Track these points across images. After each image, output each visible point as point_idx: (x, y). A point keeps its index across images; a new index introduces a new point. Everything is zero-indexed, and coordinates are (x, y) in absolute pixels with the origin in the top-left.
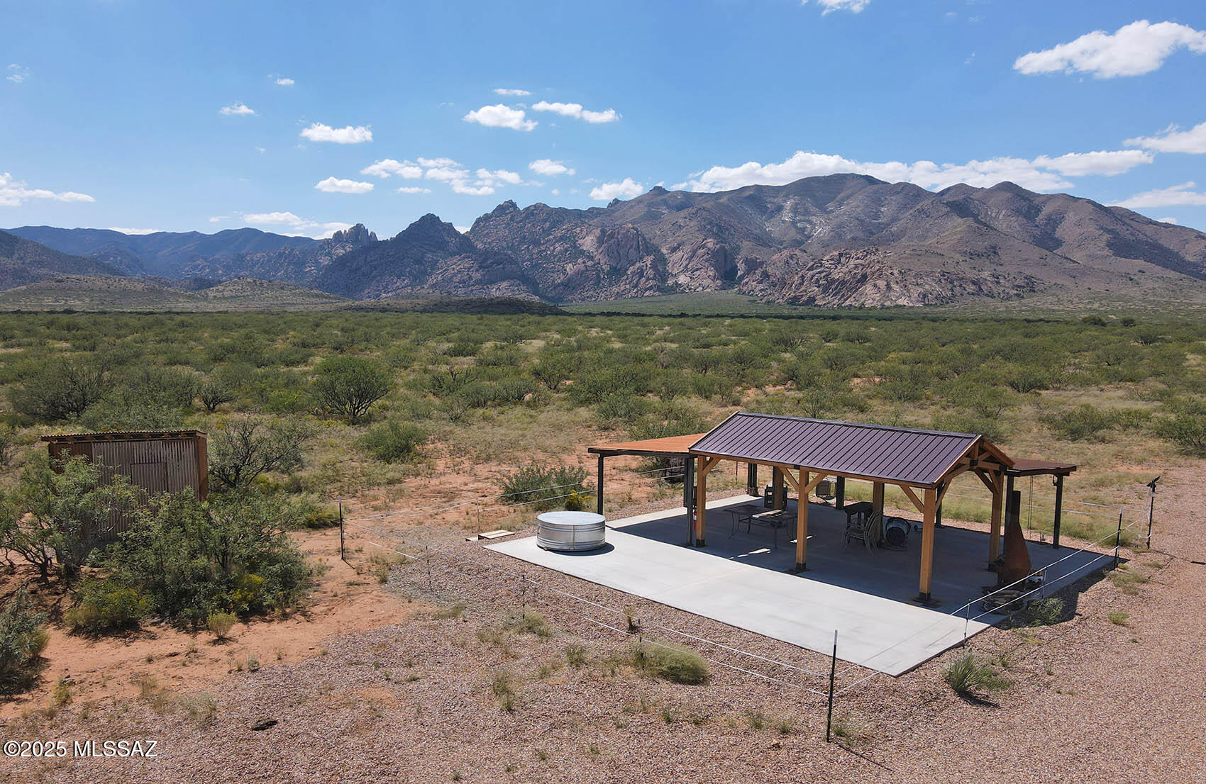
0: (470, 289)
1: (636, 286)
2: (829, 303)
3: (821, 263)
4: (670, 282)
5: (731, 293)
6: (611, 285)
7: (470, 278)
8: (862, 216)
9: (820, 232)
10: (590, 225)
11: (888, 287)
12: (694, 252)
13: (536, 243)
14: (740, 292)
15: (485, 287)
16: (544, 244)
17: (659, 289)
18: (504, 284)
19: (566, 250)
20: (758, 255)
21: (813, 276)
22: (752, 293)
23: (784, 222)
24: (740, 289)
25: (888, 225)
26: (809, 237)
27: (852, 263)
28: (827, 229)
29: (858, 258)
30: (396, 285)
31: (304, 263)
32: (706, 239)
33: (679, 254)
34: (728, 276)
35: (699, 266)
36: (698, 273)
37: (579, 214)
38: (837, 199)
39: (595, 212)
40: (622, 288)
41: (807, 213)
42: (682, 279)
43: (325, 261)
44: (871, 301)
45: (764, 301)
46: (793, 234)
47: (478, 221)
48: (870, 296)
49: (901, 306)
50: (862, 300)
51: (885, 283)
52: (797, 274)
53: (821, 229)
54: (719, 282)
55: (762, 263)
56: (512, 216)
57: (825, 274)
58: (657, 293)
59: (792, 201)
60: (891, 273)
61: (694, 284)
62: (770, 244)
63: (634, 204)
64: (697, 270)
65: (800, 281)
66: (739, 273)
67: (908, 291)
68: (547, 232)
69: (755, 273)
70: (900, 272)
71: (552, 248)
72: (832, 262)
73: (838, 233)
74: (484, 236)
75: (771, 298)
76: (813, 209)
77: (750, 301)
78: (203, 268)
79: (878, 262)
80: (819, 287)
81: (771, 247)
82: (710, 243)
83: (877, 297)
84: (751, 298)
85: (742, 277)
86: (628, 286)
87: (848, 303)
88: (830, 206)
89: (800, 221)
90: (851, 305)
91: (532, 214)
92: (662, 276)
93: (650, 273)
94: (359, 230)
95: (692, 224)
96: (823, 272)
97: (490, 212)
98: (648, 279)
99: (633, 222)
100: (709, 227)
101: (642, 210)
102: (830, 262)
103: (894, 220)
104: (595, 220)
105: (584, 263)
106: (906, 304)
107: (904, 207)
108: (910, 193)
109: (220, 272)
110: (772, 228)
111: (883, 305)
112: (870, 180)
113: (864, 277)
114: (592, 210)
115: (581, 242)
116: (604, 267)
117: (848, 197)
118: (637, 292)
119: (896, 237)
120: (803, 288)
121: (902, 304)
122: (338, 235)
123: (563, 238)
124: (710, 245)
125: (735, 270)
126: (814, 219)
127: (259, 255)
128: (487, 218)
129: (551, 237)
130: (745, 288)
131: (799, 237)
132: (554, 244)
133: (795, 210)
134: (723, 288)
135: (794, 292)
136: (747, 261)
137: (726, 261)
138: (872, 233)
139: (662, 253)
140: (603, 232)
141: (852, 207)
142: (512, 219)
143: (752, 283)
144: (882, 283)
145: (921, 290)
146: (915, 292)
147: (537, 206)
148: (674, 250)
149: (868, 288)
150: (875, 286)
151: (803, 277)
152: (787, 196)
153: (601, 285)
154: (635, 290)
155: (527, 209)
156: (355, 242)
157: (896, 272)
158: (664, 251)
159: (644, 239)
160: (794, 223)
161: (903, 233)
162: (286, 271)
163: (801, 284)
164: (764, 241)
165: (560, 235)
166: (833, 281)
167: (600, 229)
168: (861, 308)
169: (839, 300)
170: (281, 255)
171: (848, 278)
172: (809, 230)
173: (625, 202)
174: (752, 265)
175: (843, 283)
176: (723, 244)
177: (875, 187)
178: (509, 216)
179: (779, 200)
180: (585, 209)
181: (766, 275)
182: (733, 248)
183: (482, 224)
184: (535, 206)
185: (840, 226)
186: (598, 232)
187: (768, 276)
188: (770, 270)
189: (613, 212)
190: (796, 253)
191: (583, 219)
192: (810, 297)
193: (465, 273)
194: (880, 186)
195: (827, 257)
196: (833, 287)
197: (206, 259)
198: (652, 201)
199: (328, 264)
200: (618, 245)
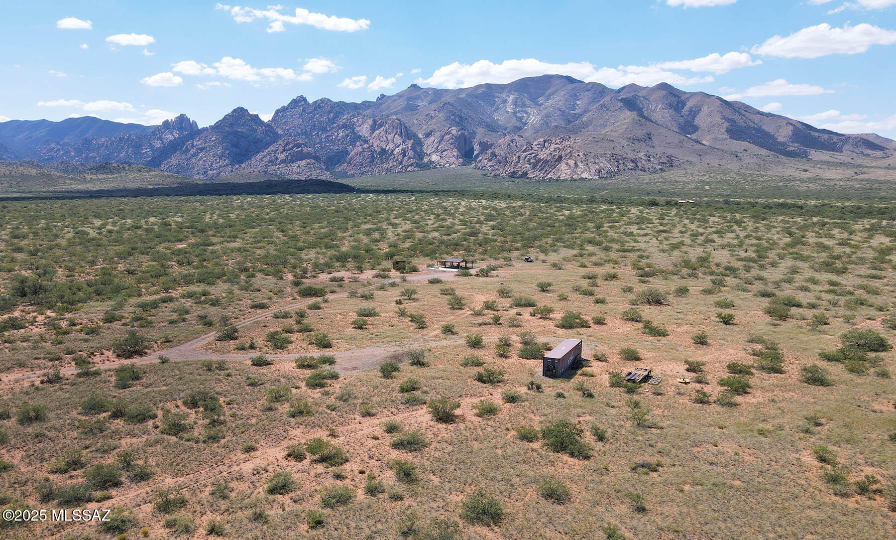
0: (277, 167)
1: (401, 163)
2: (537, 176)
3: (531, 147)
4: (426, 160)
5: (469, 169)
6: (382, 162)
7: (277, 159)
8: (563, 108)
9: (533, 121)
10: (364, 116)
11: (576, 165)
12: (443, 137)
13: (324, 130)
14: (476, 168)
15: (289, 165)
16: (330, 130)
17: (418, 165)
18: (303, 163)
19: (347, 135)
20: (488, 139)
21: (526, 157)
22: (484, 168)
23: (507, 112)
24: (476, 166)
25: (581, 115)
26: (525, 124)
27: (553, 146)
28: (539, 117)
29: (557, 144)
30: (218, 165)
31: (141, 146)
32: (451, 127)
33: (432, 138)
34: (467, 155)
35: (447, 148)
36: (445, 153)
37: (355, 106)
38: (546, 94)
39: (366, 105)
40: (391, 165)
41: (524, 105)
42: (434, 158)
43: (158, 144)
44: (564, 175)
45: (492, 175)
46: (514, 122)
47: (277, 112)
48: (564, 171)
49: (583, 179)
50: (559, 174)
51: (574, 162)
52: (515, 155)
53: (534, 118)
54: (461, 160)
55: (492, 145)
56: (304, 108)
57: (534, 155)
58: (416, 169)
59: (513, 96)
60: (578, 155)
61: (443, 162)
62: (497, 129)
63: (396, 98)
64: (445, 151)
65: (517, 160)
66: (476, 153)
67: (589, 168)
68: (332, 121)
69: (486, 153)
70: (584, 154)
71: (336, 134)
72: (539, 146)
73: (545, 122)
74: (283, 124)
75: (498, 172)
76: (528, 102)
77: (482, 174)
78: (58, 150)
79: (570, 147)
80: (530, 164)
81: (498, 132)
82: (454, 131)
83: (569, 172)
84: (484, 172)
85: (477, 156)
86: (395, 163)
87: (549, 176)
88: (541, 100)
89: (519, 112)
90: (551, 178)
91: (319, 107)
92: (420, 155)
93: (411, 153)
94: (182, 119)
95: (440, 115)
96: (533, 153)
97: (286, 105)
98: (410, 158)
99: (396, 113)
100: (453, 117)
101: (402, 103)
102: (538, 146)
103: (586, 111)
104: (368, 111)
105: (361, 145)
106: (587, 177)
107: (594, 101)
108: (599, 90)
109: (72, 153)
110: (499, 118)
111: (572, 178)
112: (569, 79)
113: (560, 157)
114: (364, 103)
115: (358, 129)
116: (376, 149)
117: (553, 93)
118: (402, 168)
119: (585, 125)
120: (519, 165)
121: (584, 177)
122: (166, 123)
123: (344, 126)
124: (454, 132)
125: (472, 150)
126: (529, 110)
127: (103, 140)
128: (283, 110)
129: (335, 125)
130: (479, 165)
131: (518, 124)
132: (338, 131)
133: (515, 103)
134: (464, 164)
135: (513, 168)
136: (480, 144)
137: (465, 144)
138: (570, 122)
139: (419, 138)
140: (375, 121)
141: (557, 100)
142: (304, 111)
143: (484, 161)
144: (572, 162)
145: (597, 167)
146: (594, 168)
147: (322, 100)
148: (428, 135)
149: (563, 166)
150: (567, 164)
151: (519, 157)
152: (509, 92)
153: (375, 162)
154: (401, 166)
155: (315, 102)
156: (181, 129)
157: (581, 154)
158: (420, 136)
159: (405, 127)
160: (515, 113)
161: (590, 122)
162: (127, 152)
163: (518, 162)
164: (492, 128)
165: (341, 123)
166: (540, 160)
167: (371, 119)
168: (557, 180)
169: (544, 174)
170: (121, 140)
171: (549, 158)
172: (525, 118)
173: (390, 96)
174: (485, 147)
175: (546, 162)
176: (463, 131)
177: (573, 85)
178: (301, 108)
179: (504, 95)
180: (359, 102)
181: (494, 155)
182: (470, 134)
183: (281, 114)
184: (321, 100)
185: (548, 116)
186: (370, 122)
187: (496, 156)
188: (497, 151)
189: (381, 104)
190: (515, 138)
191: (359, 111)
192: (523, 172)
193: (273, 155)
194: (576, 84)
195: (536, 143)
196: (540, 164)
197: (58, 143)
198: (410, 96)
199: (160, 147)
200: (386, 132)
